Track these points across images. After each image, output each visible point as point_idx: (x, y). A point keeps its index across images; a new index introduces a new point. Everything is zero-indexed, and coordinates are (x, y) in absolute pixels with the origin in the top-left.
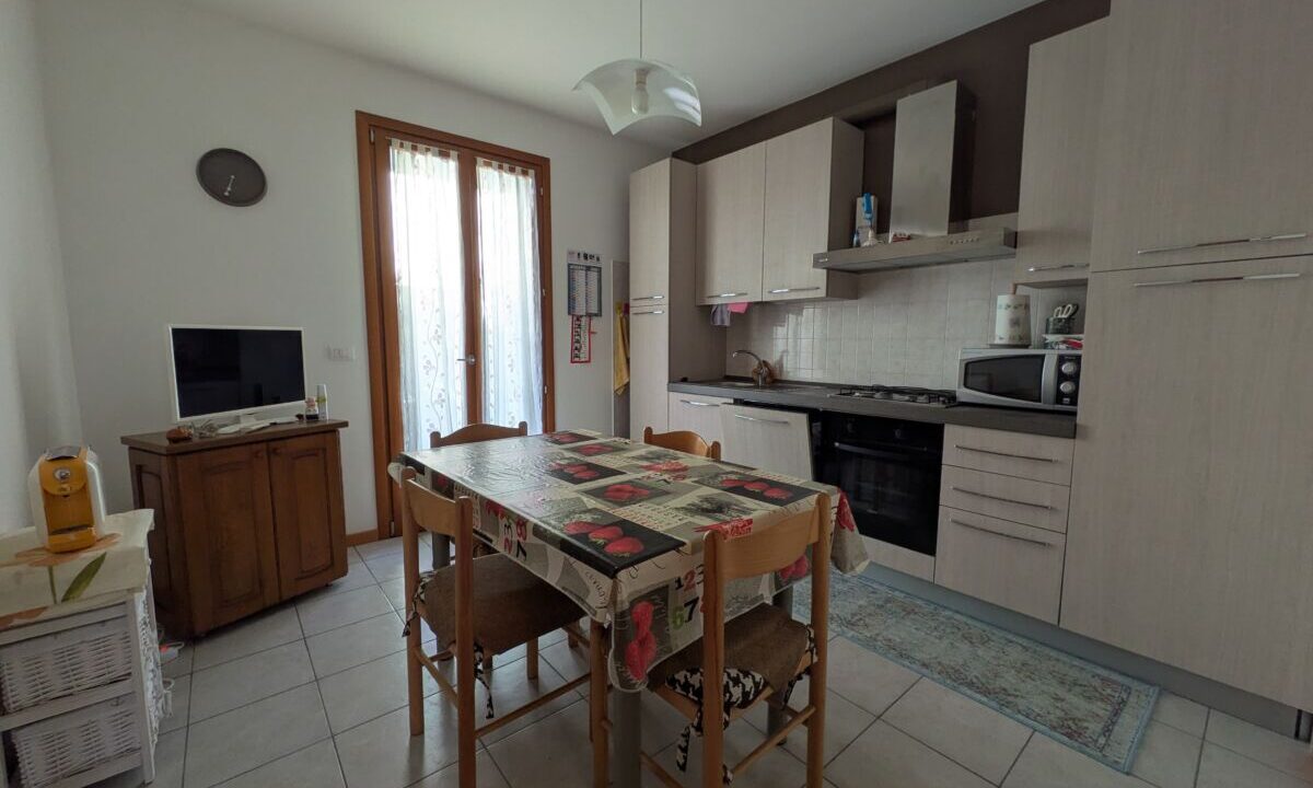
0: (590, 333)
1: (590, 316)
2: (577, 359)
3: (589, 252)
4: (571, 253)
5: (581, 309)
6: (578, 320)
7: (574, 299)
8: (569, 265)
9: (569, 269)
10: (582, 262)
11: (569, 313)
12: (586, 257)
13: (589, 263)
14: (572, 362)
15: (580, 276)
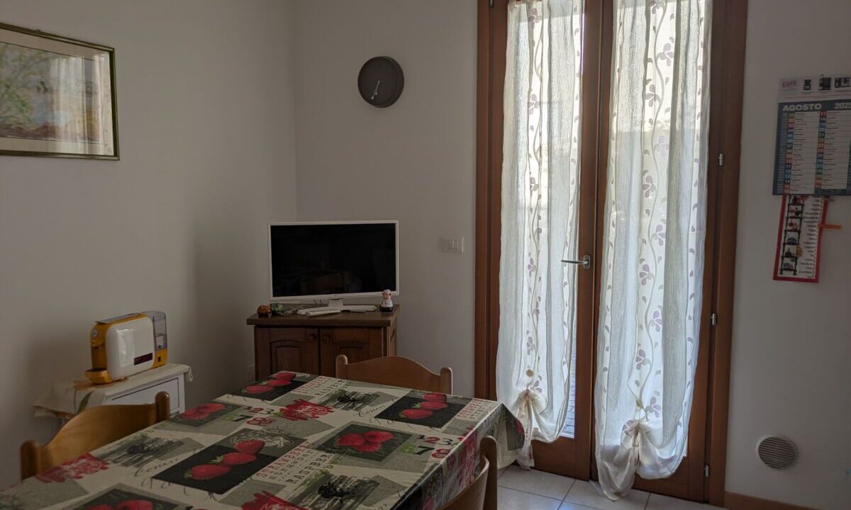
0: (823, 226)
1: (826, 195)
2: (787, 274)
3: (833, 72)
4: (788, 84)
5: (803, 182)
6: (796, 202)
7: (788, 166)
8: (781, 105)
9: (780, 112)
10: (816, 94)
11: (775, 193)
12: (825, 84)
13: (833, 94)
14: (776, 278)
15: (808, 124)
